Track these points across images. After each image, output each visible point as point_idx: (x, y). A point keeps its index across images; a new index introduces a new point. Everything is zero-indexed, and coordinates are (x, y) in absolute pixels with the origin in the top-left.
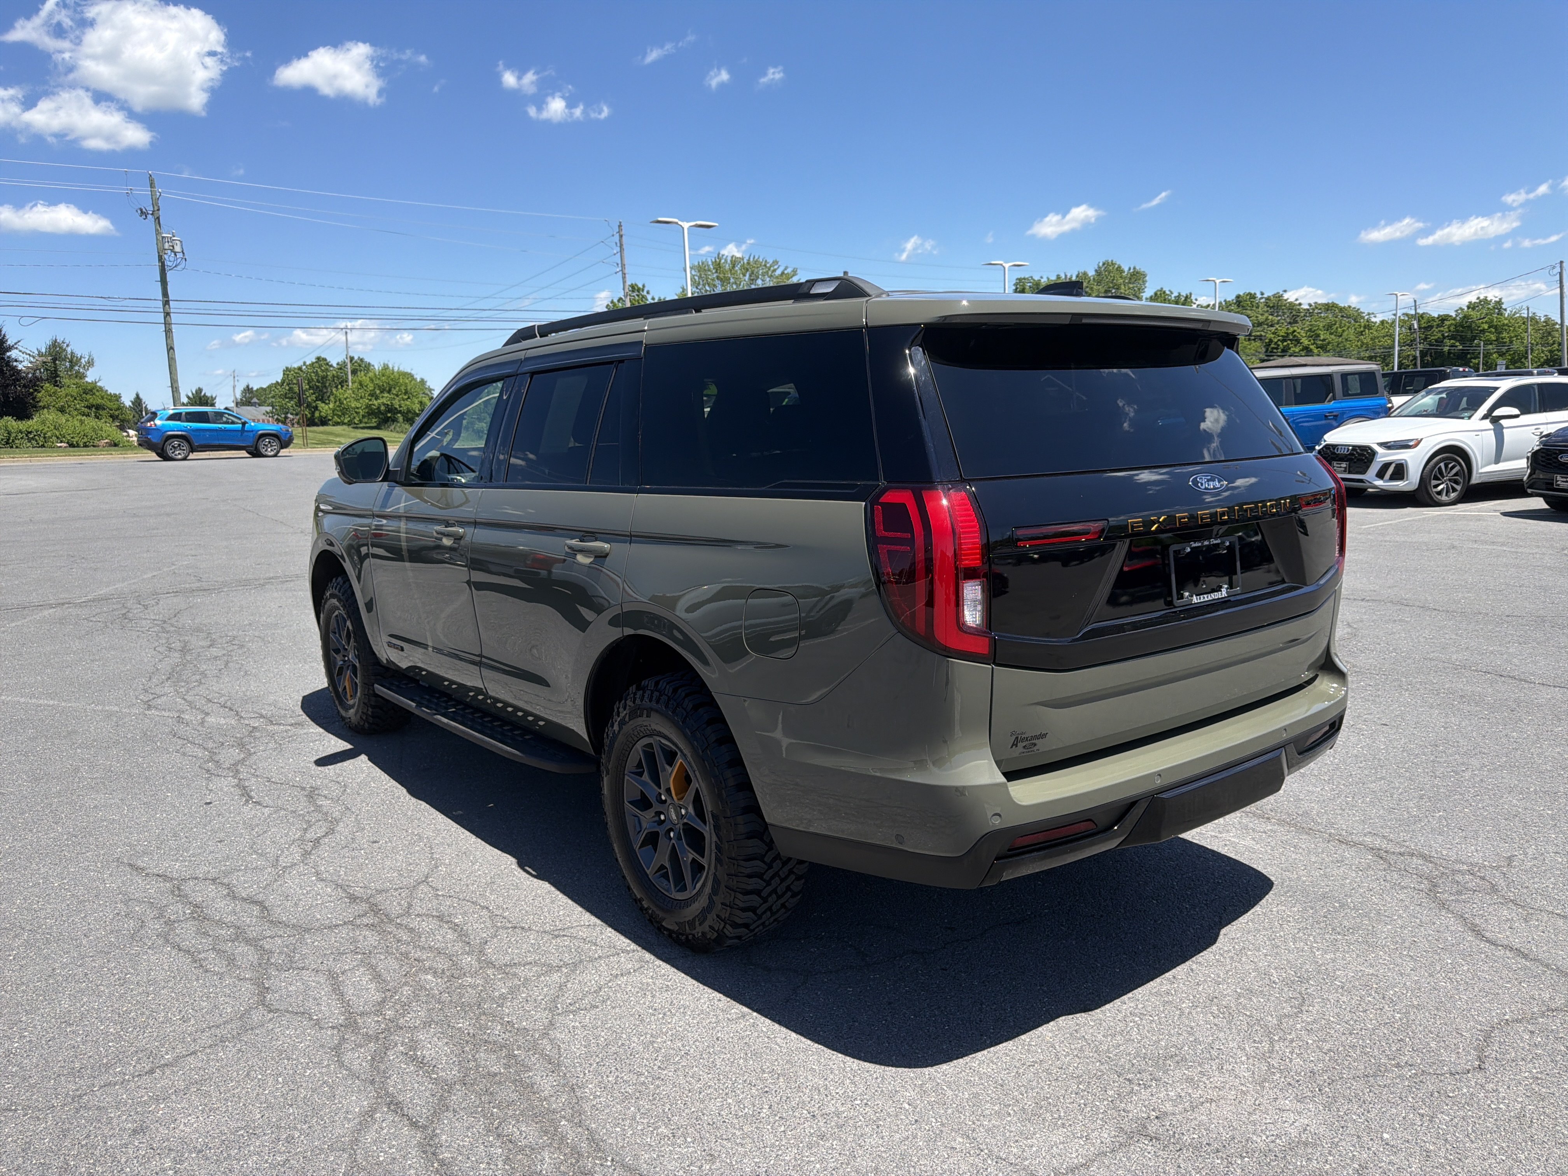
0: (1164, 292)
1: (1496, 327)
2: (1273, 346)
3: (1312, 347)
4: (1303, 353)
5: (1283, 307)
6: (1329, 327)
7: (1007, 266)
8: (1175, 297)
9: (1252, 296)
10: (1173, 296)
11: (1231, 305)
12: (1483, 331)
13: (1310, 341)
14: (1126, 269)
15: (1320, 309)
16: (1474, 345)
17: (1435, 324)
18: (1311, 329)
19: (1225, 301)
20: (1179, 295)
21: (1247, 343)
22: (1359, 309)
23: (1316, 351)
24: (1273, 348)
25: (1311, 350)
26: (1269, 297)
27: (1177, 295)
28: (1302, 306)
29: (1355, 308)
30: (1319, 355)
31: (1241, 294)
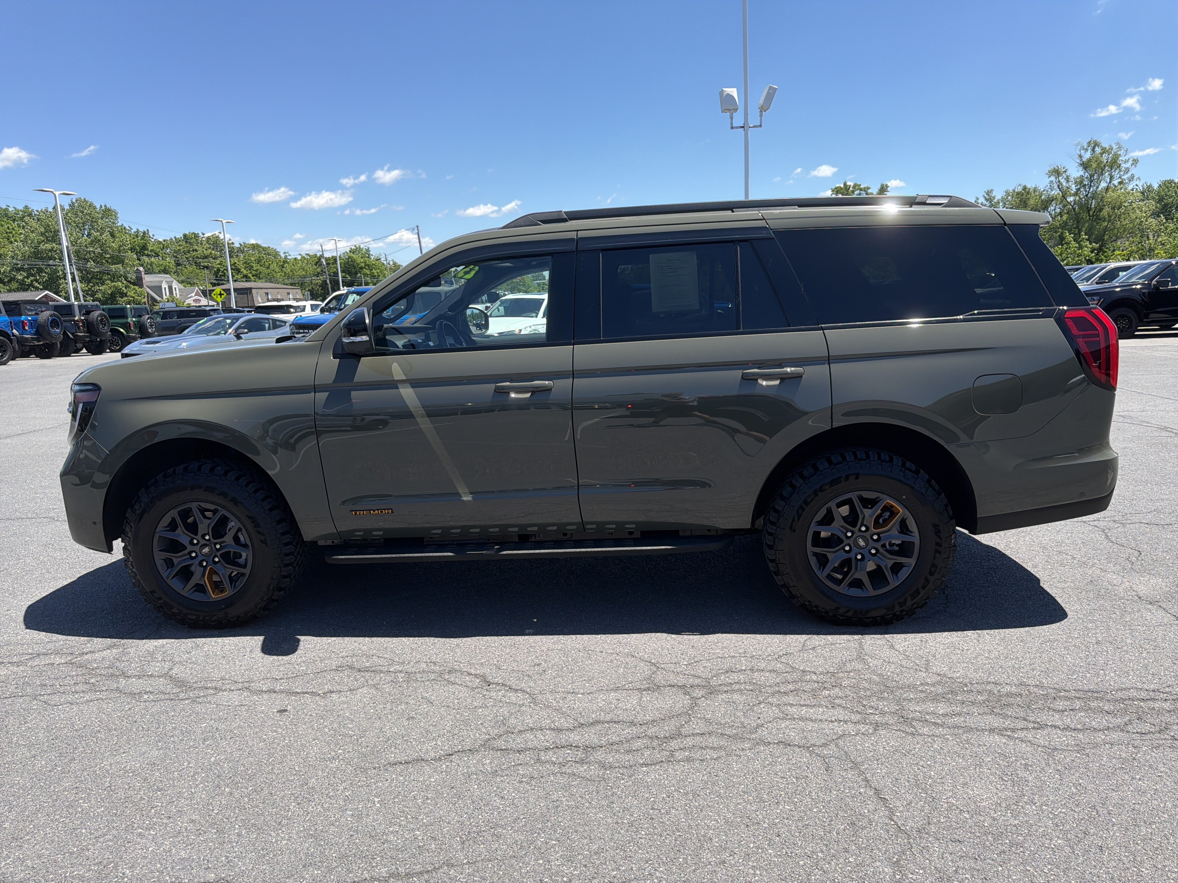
0: (125, 228)
1: (368, 266)
2: (220, 273)
3: (250, 275)
4: (244, 280)
5: (221, 245)
6: (259, 261)
7: (57, 193)
8: (134, 232)
9: (196, 236)
10: (132, 231)
11: (180, 241)
12: (361, 268)
13: (247, 271)
14: (98, 207)
15: (249, 248)
16: (358, 277)
17: (331, 262)
18: (246, 262)
19: (175, 237)
20: (138, 231)
21: (199, 271)
22: (275, 249)
23: (252, 278)
24: (221, 275)
25: (249, 278)
26: (209, 237)
27: (136, 230)
28: (235, 245)
29: (272, 248)
30: (254, 281)
31: (187, 233)
